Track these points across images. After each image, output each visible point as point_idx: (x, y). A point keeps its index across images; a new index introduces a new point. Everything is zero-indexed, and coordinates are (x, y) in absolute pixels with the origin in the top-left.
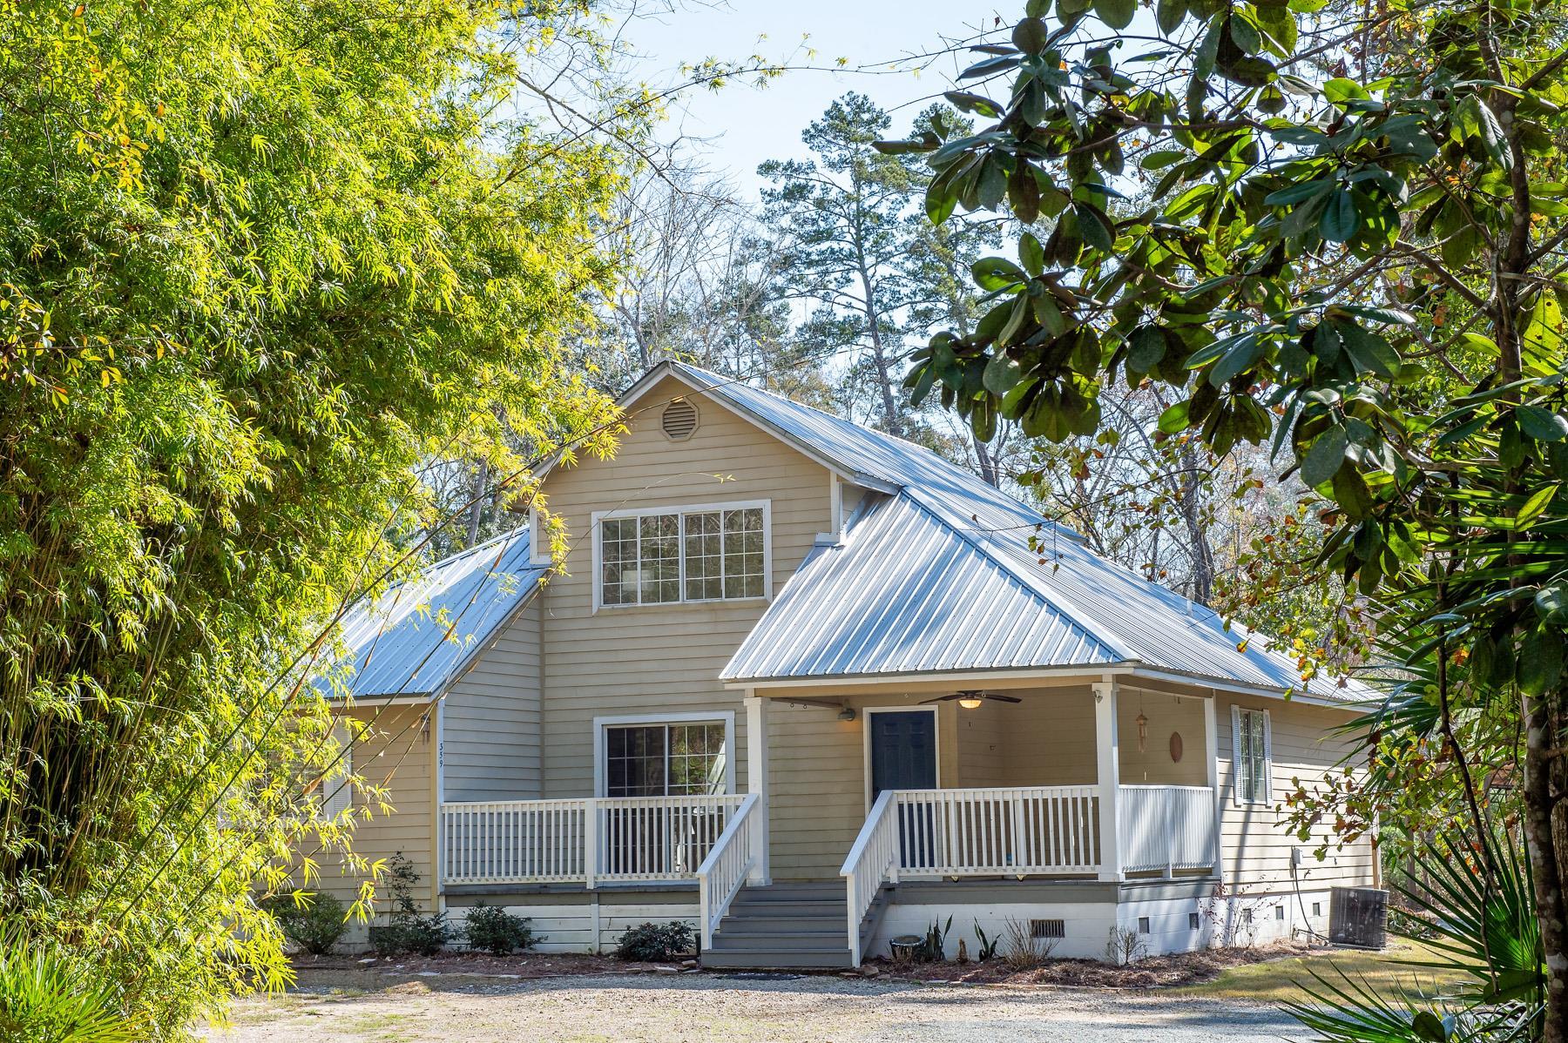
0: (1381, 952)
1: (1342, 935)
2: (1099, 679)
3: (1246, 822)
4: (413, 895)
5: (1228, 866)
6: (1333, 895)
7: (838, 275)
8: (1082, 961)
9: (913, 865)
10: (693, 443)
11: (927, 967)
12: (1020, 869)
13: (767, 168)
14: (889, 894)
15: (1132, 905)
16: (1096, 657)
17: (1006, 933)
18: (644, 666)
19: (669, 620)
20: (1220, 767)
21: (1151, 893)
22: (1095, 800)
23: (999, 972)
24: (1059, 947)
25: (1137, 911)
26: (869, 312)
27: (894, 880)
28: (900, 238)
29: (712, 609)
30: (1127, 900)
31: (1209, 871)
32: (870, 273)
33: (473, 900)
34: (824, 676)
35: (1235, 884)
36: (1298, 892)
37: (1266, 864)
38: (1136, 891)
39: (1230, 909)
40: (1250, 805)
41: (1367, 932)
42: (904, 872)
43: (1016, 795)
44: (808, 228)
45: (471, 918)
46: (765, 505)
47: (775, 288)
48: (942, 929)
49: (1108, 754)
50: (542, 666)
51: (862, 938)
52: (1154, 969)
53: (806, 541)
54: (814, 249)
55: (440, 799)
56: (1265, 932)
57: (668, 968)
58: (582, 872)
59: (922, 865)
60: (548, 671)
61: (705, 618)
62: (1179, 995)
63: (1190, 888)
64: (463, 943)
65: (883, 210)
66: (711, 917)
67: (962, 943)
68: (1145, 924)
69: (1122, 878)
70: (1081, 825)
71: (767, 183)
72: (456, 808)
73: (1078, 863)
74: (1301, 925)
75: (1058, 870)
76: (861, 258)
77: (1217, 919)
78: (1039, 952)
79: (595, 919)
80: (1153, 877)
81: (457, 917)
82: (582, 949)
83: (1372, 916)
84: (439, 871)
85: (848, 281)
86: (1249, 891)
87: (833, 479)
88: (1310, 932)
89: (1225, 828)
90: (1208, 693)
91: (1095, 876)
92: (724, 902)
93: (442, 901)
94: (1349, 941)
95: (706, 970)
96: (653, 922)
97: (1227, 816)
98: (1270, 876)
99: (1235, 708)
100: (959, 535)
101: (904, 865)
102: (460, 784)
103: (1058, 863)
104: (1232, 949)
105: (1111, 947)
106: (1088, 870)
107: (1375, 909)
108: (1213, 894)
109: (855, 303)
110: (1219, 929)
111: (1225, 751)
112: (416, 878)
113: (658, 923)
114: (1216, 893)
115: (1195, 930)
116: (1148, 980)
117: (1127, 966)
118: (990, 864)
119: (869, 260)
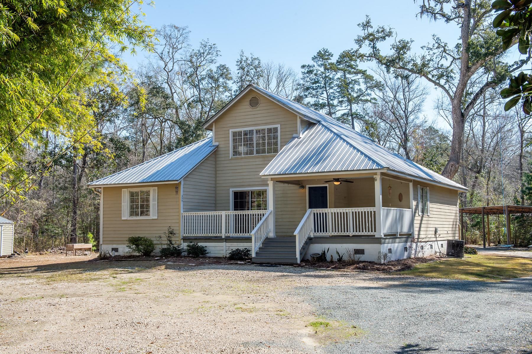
0: (462, 259)
1: (450, 254)
2: (376, 174)
3: (422, 220)
4: (173, 239)
5: (416, 233)
6: (448, 242)
7: (320, 92)
8: (370, 262)
9: (318, 232)
10: (258, 109)
11: (321, 264)
12: (351, 234)
13: (303, 67)
14: (310, 241)
15: (386, 245)
16: (375, 167)
17: (346, 253)
18: (244, 174)
19: (251, 160)
20: (414, 203)
21: (392, 241)
22: (374, 212)
23: (343, 266)
24: (362, 258)
25: (387, 247)
26: (328, 100)
27: (312, 236)
28: (335, 83)
29: (263, 157)
30: (384, 243)
31: (411, 235)
32: (328, 91)
33: (188, 241)
34: (291, 174)
35: (418, 238)
36: (437, 241)
37: (428, 233)
38: (387, 240)
39: (417, 246)
40: (423, 215)
41: (458, 253)
42: (315, 234)
43: (349, 210)
44: (313, 81)
45: (188, 246)
46: (278, 126)
47: (305, 95)
48: (326, 252)
49: (379, 197)
50: (216, 174)
51: (301, 254)
52: (392, 265)
53: (290, 136)
54: (314, 85)
55: (182, 211)
56: (427, 253)
57: (242, 263)
58: (221, 233)
59: (321, 232)
60: (217, 175)
61: (261, 159)
62: (400, 274)
63: (404, 239)
64: (186, 253)
65: (331, 76)
66: (255, 247)
67: (332, 256)
68: (390, 250)
69: (383, 236)
70: (370, 220)
71: (303, 70)
72: (186, 214)
73: (369, 231)
74: (438, 250)
75: (363, 234)
76: (326, 88)
77: (413, 249)
78: (356, 259)
79: (225, 247)
80: (393, 236)
81: (184, 246)
82: (221, 256)
83: (460, 248)
84: (182, 233)
85: (323, 93)
86: (423, 240)
87: (298, 118)
88: (440, 252)
89: (415, 222)
90: (410, 181)
91: (374, 236)
92: (260, 242)
93: (182, 241)
94: (453, 255)
95: (253, 263)
96: (240, 248)
97: (416, 218)
98: (429, 236)
99: (419, 186)
100: (335, 133)
101: (315, 232)
102: (188, 207)
103: (363, 231)
104: (417, 258)
105: (379, 258)
106: (372, 234)
107: (461, 246)
108: (412, 241)
109: (324, 99)
110: (413, 252)
111: (415, 199)
112: (174, 234)
113: (241, 248)
114: (413, 241)
115: (406, 252)
116: (390, 269)
117: (384, 264)
118: (341, 231)
119: (328, 88)
